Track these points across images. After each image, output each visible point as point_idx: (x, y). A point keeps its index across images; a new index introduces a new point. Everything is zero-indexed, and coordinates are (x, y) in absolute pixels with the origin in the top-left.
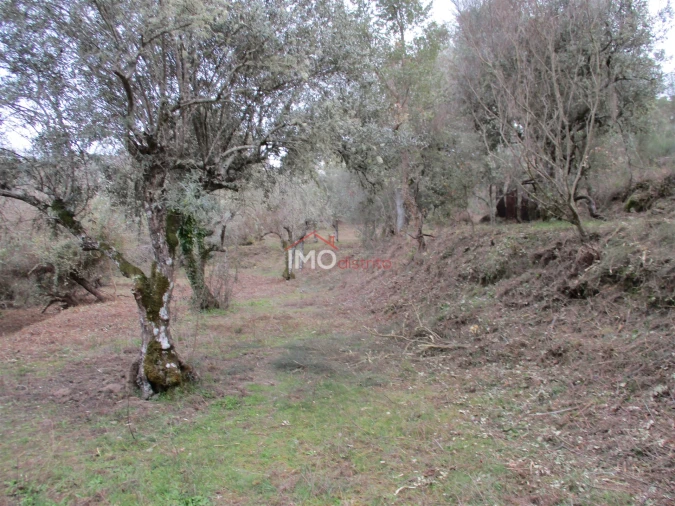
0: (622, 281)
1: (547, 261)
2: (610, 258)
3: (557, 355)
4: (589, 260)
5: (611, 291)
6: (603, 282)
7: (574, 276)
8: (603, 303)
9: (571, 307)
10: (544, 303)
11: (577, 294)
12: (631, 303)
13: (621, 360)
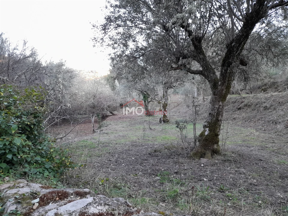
0: (248, 106)
1: (234, 103)
2: (246, 101)
3: (234, 119)
4: (242, 102)
5: (246, 108)
6: (244, 106)
7: (239, 106)
8: (244, 110)
9: (238, 111)
10: (233, 111)
11: (239, 109)
12: (249, 110)
13: (245, 118)
